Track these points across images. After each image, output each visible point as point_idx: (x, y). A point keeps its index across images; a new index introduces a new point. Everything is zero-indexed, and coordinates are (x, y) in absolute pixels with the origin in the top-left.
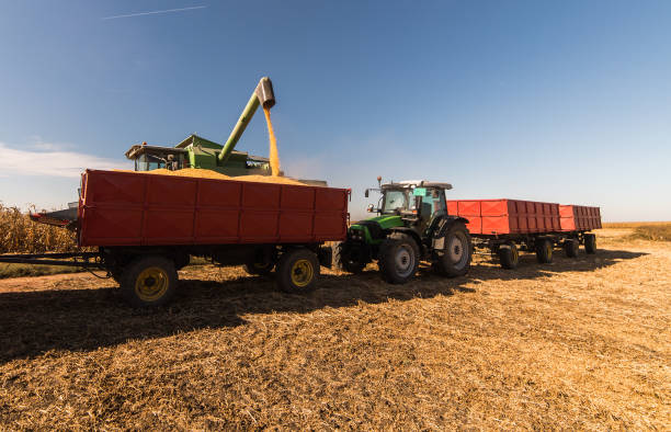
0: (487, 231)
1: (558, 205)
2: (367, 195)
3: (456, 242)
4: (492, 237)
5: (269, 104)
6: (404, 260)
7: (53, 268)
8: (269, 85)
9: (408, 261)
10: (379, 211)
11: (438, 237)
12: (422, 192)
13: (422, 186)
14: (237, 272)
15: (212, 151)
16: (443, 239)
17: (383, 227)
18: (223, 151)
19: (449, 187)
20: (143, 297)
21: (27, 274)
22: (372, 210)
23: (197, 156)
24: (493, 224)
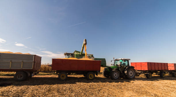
0: (142, 70)
1: (167, 64)
2: (111, 61)
3: (131, 72)
4: (144, 71)
5: (86, 44)
6: (116, 75)
7: (53, 74)
8: (86, 40)
9: (117, 75)
10: (114, 65)
11: (126, 71)
12: (121, 61)
13: (121, 59)
14: (82, 76)
15: (79, 53)
16: (127, 71)
17: (112, 68)
18: (81, 53)
19: (130, 60)
20: (62, 79)
21: (48, 75)
22: (112, 65)
23: (76, 54)
24: (144, 68)
